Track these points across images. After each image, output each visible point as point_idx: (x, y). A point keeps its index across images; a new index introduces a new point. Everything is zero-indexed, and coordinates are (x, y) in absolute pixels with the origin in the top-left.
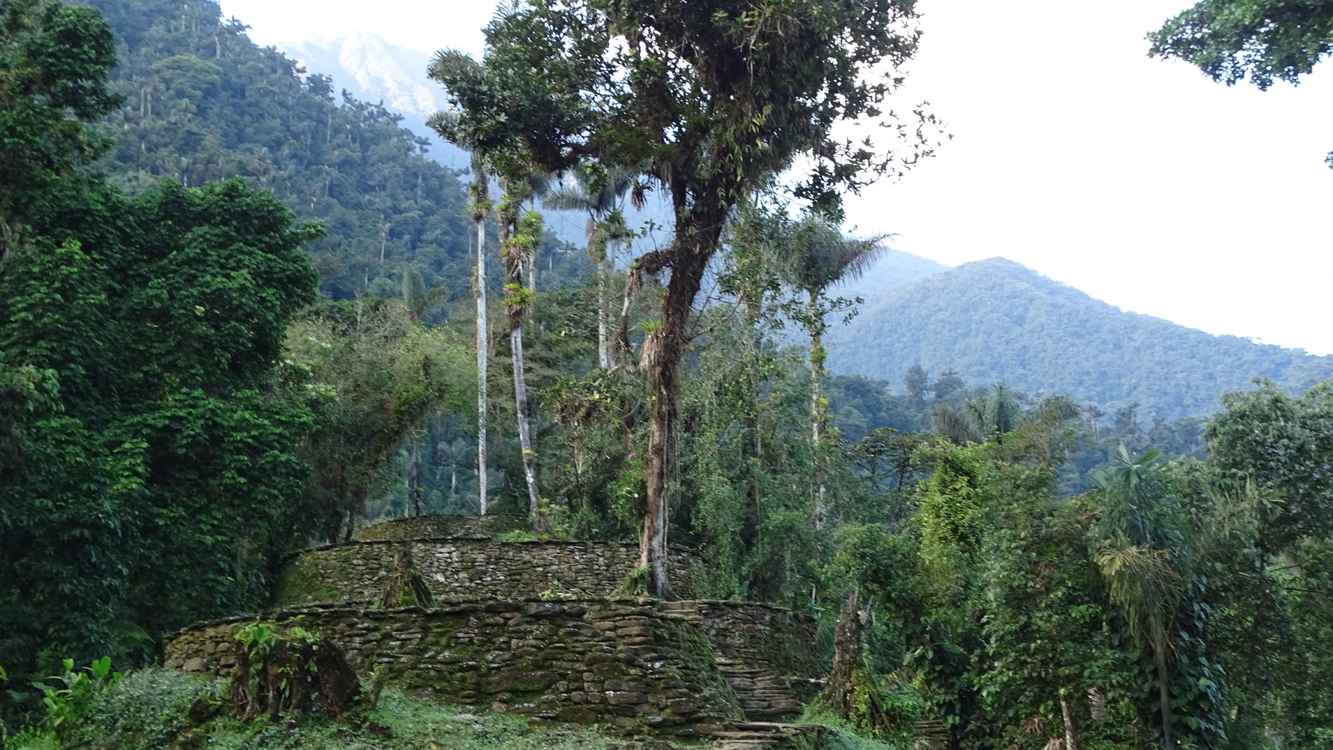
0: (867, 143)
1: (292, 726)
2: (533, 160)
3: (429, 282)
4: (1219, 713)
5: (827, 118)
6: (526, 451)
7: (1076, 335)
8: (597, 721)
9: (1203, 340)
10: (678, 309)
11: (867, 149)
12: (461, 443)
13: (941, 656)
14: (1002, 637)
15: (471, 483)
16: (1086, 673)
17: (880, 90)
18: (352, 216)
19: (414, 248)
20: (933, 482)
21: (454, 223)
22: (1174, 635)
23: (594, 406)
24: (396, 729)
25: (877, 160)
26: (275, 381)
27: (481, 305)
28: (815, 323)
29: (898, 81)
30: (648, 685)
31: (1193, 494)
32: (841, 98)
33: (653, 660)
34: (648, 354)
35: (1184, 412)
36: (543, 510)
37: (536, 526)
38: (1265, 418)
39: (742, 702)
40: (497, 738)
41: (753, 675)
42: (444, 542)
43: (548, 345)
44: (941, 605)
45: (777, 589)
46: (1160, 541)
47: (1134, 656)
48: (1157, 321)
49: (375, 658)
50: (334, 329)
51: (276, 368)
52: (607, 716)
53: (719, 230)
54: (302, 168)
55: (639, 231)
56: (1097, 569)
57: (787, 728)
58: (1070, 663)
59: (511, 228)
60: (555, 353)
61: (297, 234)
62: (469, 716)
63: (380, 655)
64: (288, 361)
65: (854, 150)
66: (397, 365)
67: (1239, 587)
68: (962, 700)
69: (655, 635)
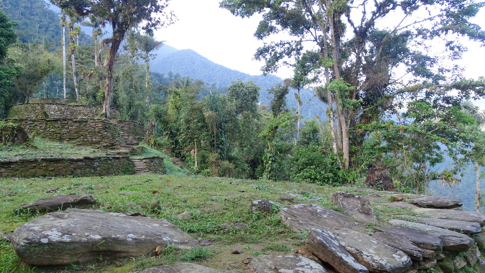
0: (159, 19)
1: (10, 146)
2: (76, 12)
3: (50, 40)
4: (225, 145)
5: (150, 12)
6: (75, 84)
7: (205, 67)
8: (90, 145)
9: (230, 70)
10: (113, 53)
11: (159, 20)
12: (60, 81)
13: (172, 133)
14: (184, 129)
15: (62, 91)
16: (200, 136)
17: (163, 7)
18: (28, 22)
19: (46, 32)
20: (172, 97)
21: (57, 26)
22: (218, 129)
23: (92, 74)
24: (38, 146)
25: (161, 23)
26: (5, 62)
27: (64, 48)
28: (146, 59)
29: (167, 5)
30: (103, 137)
31: (224, 102)
32: (154, 7)
33: (104, 132)
34: (106, 63)
35: (225, 85)
36: (80, 98)
37: (78, 102)
38: (239, 87)
39: (126, 142)
40: (65, 149)
41: (128, 136)
42: (53, 104)
43: (82, 59)
44: (172, 122)
45: (137, 118)
46: (216, 110)
47: (210, 133)
48: (221, 66)
49: (33, 130)
50: (22, 50)
51: (5, 58)
52: (93, 144)
53: (123, 35)
54: (13, 7)
55: (104, 33)
56: (204, 116)
57: (135, 147)
58: (197, 135)
59: (71, 29)
60: (83, 62)
61: (10, 24)
62: (58, 144)
63: (34, 130)
64: (9, 57)
65: (156, 20)
66: (40, 61)
67: (231, 120)
68: (175, 142)
69: (105, 127)
